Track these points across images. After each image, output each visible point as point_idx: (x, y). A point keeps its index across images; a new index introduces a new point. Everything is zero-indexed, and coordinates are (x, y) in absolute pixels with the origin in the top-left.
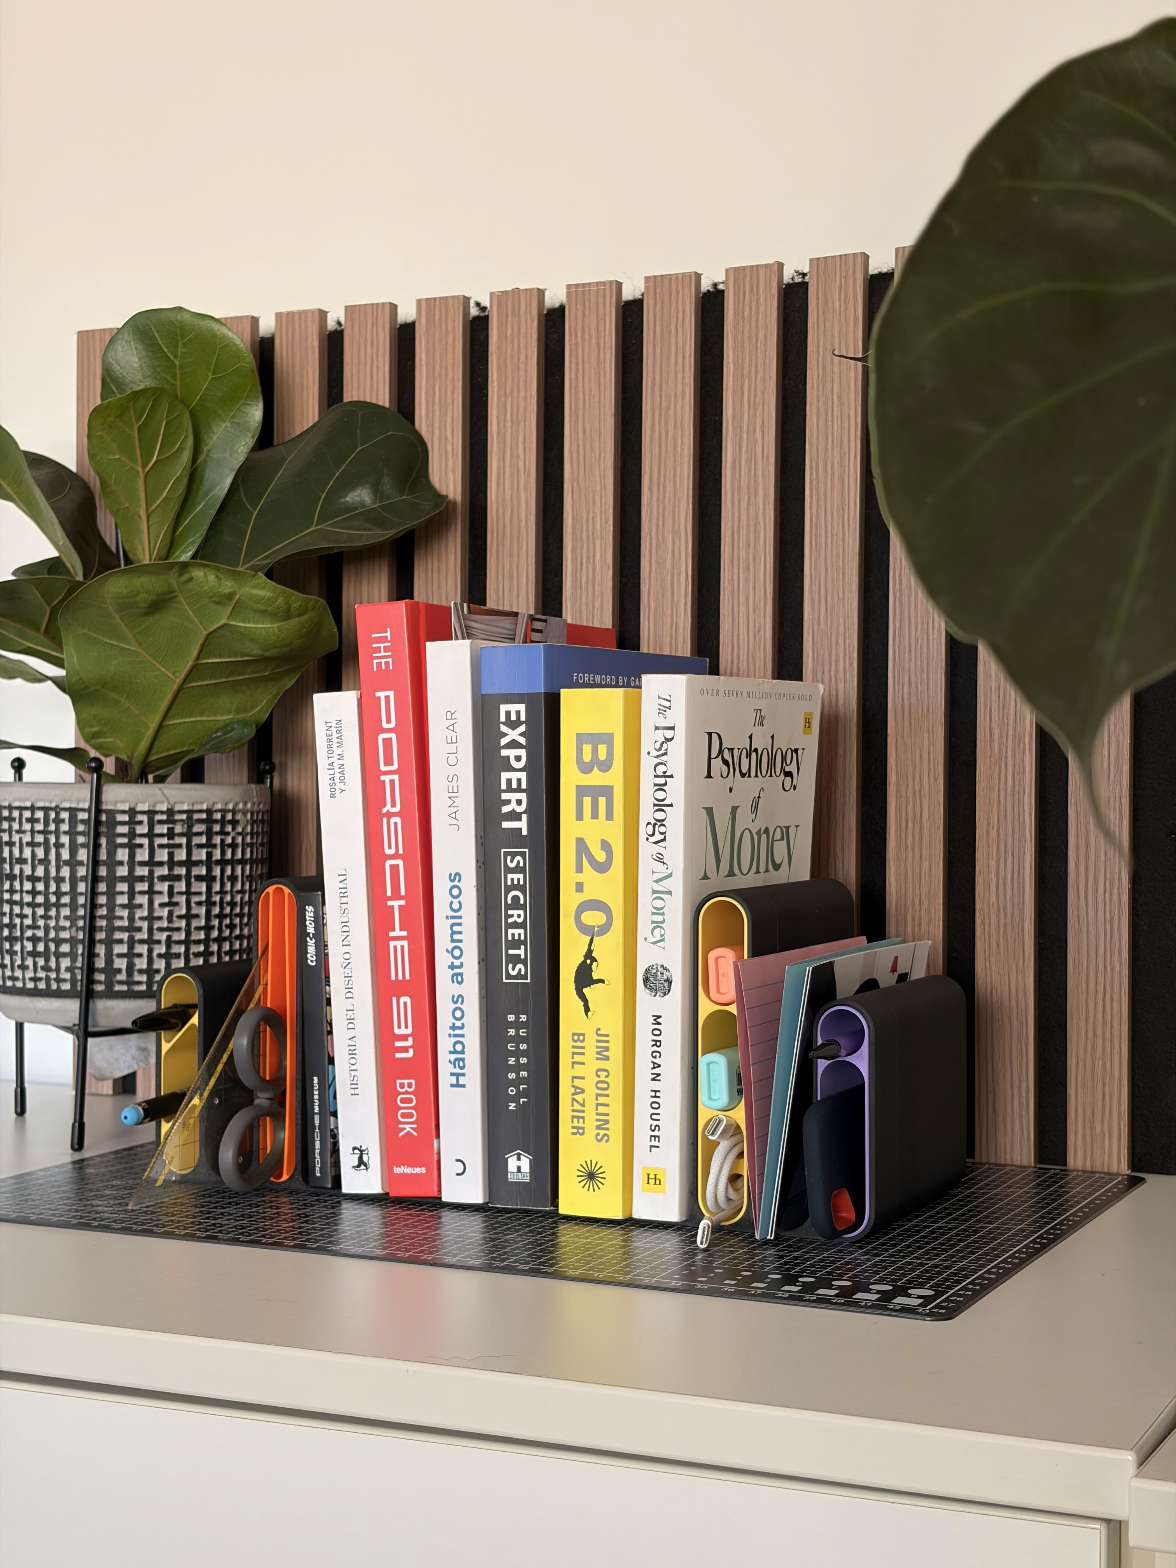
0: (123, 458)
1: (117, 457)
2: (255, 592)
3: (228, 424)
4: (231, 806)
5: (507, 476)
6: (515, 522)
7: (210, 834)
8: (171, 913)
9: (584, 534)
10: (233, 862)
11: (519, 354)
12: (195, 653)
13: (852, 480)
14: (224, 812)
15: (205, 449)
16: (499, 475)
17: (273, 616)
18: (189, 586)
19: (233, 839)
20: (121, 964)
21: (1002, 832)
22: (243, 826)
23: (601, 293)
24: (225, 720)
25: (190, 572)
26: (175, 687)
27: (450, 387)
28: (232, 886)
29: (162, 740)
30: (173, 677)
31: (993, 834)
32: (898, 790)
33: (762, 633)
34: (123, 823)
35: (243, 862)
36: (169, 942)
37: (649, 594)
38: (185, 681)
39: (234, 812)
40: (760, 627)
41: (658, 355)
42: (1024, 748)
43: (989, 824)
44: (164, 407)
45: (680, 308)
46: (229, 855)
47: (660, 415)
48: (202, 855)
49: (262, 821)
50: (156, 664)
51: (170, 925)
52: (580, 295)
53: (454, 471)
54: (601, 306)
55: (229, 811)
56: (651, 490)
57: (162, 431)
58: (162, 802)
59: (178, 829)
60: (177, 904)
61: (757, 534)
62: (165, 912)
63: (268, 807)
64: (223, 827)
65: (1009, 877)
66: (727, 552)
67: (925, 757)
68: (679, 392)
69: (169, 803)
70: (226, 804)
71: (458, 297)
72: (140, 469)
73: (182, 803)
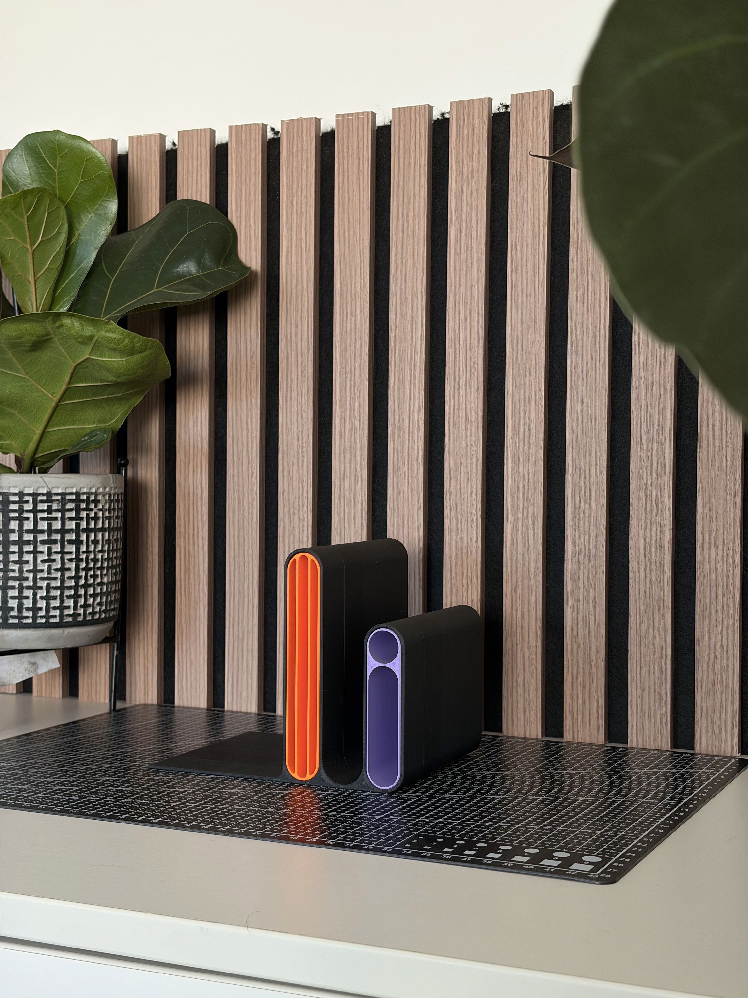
0: (17, 239)
1: (13, 238)
2: (108, 335)
3: (93, 215)
4: (94, 490)
5: (293, 253)
6: (299, 287)
7: (78, 510)
8: (49, 567)
9: (349, 294)
10: (95, 530)
11: (302, 165)
12: (67, 379)
13: (541, 255)
14: (89, 494)
15: (77, 234)
16: (287, 252)
17: (122, 352)
18: (61, 330)
19: (96, 513)
20: (13, 603)
21: (649, 510)
22: (103, 504)
23: (361, 120)
24: (90, 428)
25: (61, 320)
26: (53, 404)
27: (253, 189)
28: (95, 548)
29: (47, 442)
30: (52, 397)
31: (642, 511)
32: (574, 480)
33: (476, 366)
34: (14, 502)
35: (103, 530)
36: (49, 588)
37: (395, 338)
38: (60, 400)
39: (96, 494)
40: (474, 362)
41: (402, 165)
42: (665, 449)
43: (639, 504)
44: (47, 201)
45: (418, 131)
46: (92, 526)
47: (403, 209)
48: (72, 525)
49: (118, 501)
50: (40, 387)
51: (49, 576)
52: (345, 123)
53: (255, 250)
54: (360, 130)
55: (92, 493)
56: (396, 262)
57: (45, 220)
58: (43, 487)
59: (55, 506)
60: (54, 560)
61: (473, 295)
62: (45, 567)
63: (122, 490)
64: (88, 505)
65: (654, 542)
66: (451, 307)
67: (593, 455)
68: (416, 192)
69: (48, 487)
70: (90, 488)
71: (258, 124)
72: (29, 247)
73: (58, 488)
